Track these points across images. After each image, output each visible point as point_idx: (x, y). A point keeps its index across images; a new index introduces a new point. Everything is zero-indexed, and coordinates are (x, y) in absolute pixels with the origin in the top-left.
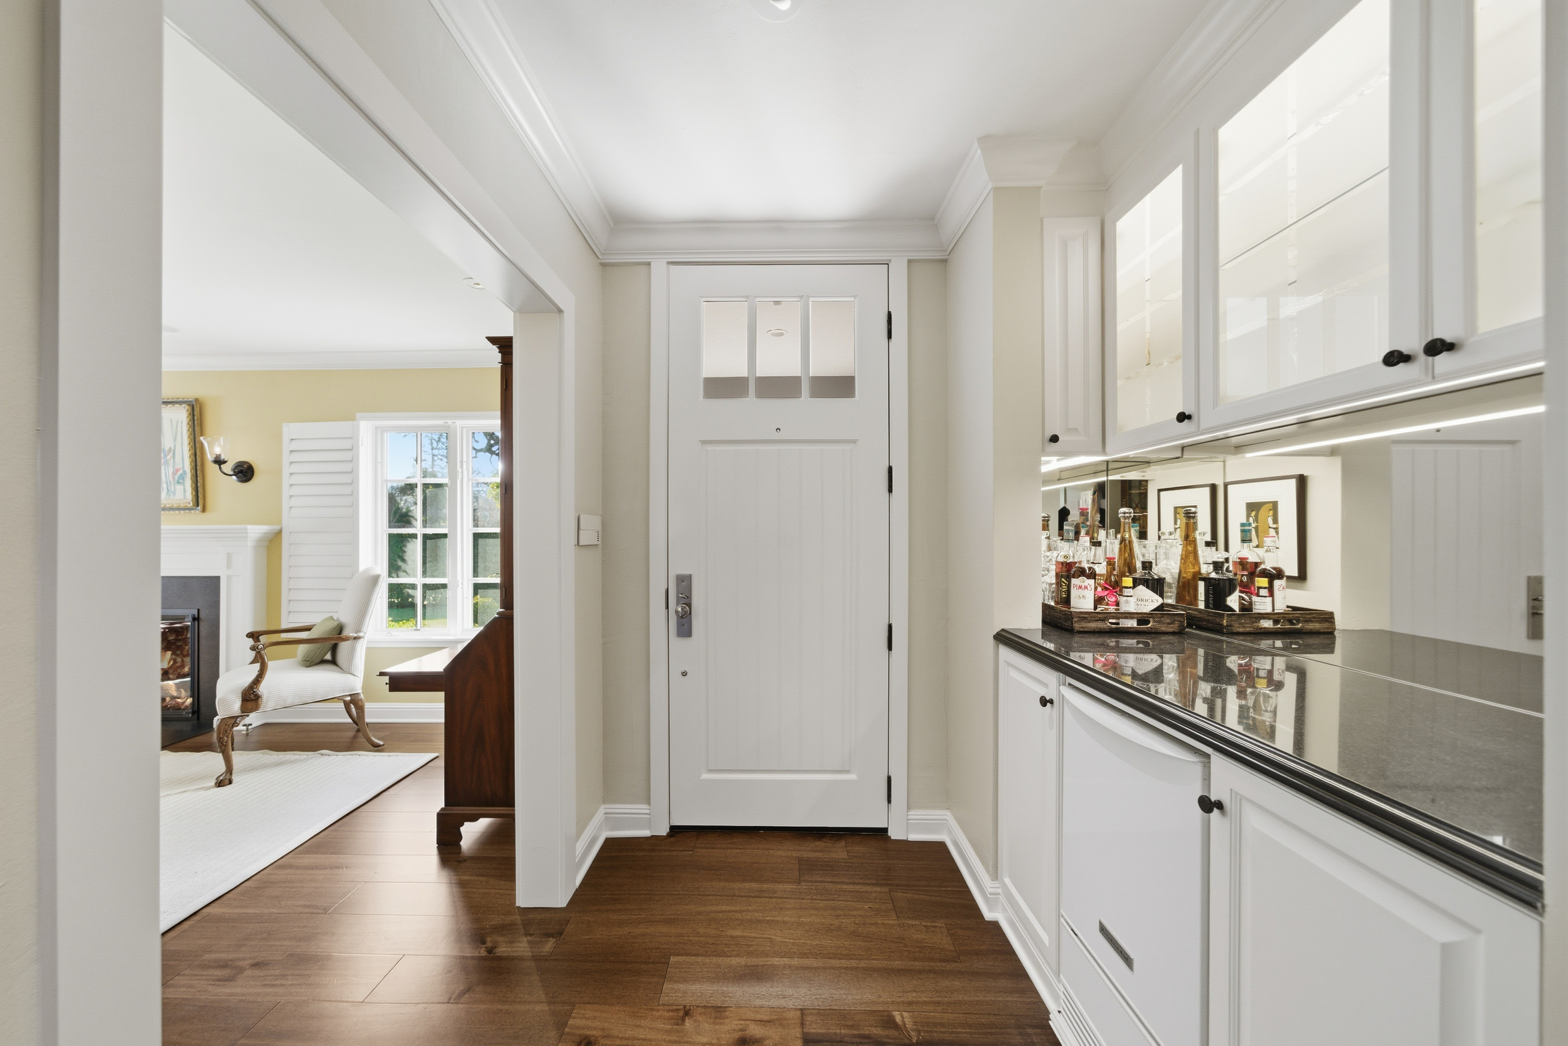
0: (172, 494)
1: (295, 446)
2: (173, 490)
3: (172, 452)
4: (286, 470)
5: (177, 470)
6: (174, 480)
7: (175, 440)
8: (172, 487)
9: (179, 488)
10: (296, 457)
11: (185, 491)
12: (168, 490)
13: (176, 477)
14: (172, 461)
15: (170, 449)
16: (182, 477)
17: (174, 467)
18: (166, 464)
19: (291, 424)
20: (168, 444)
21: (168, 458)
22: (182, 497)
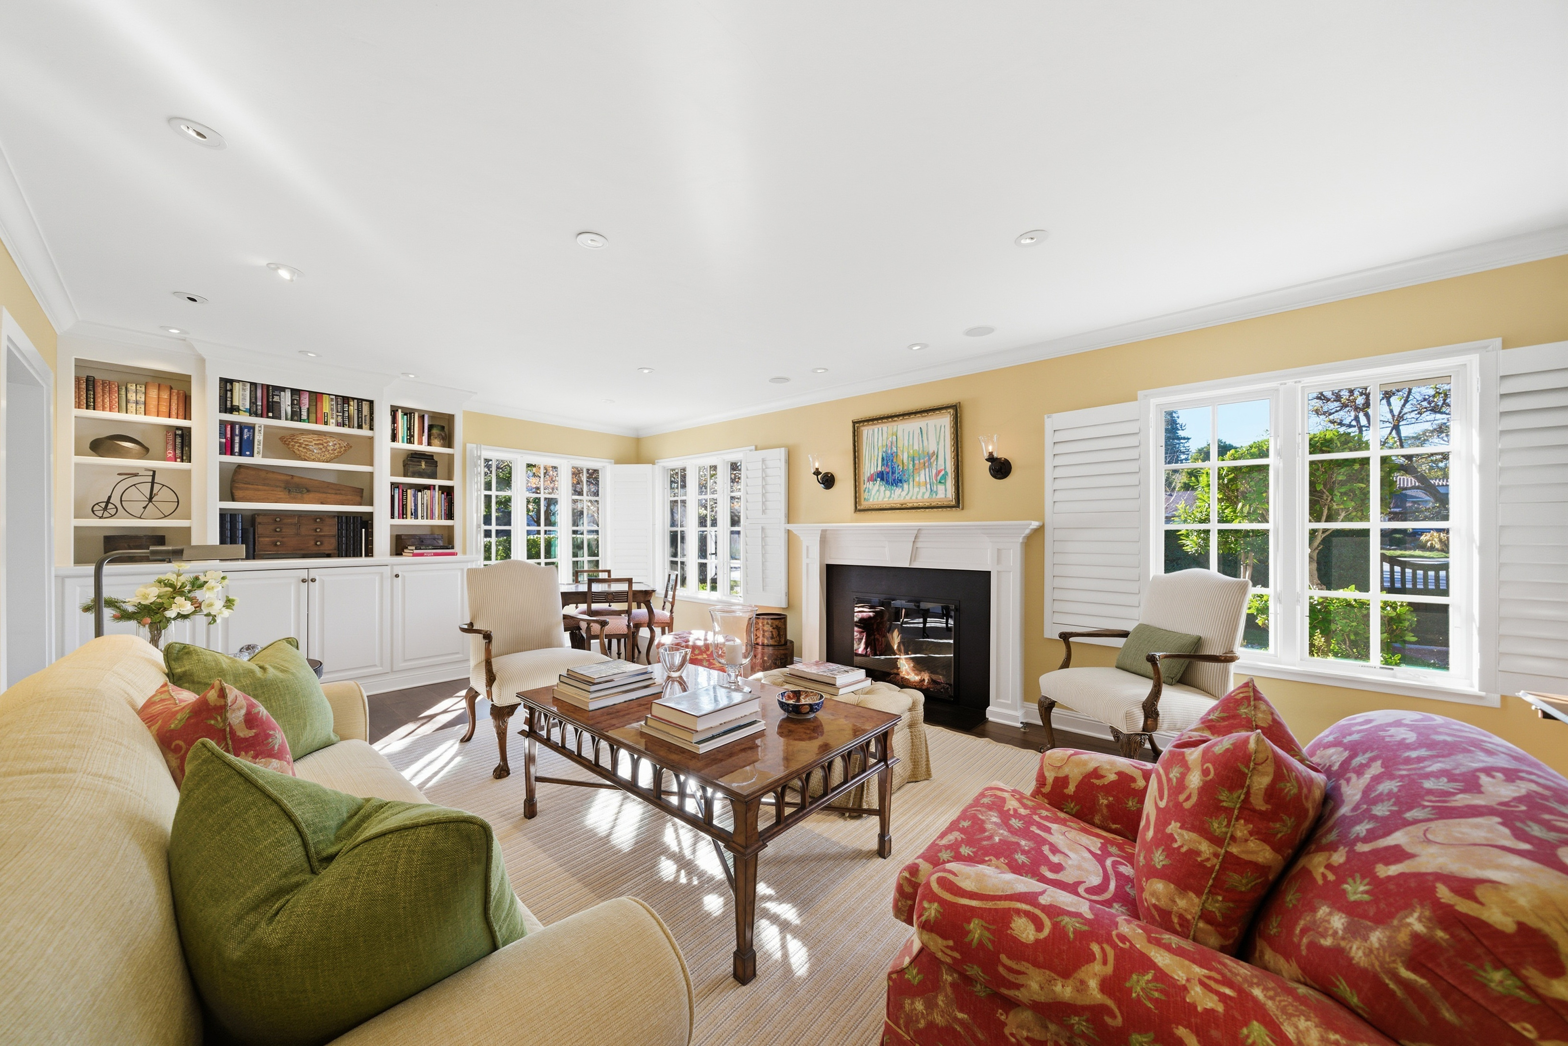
0: (934, 493)
1: (1059, 437)
2: (935, 490)
3: (936, 455)
4: (1049, 463)
5: (940, 472)
6: (936, 480)
7: (938, 443)
8: (935, 486)
9: (941, 487)
10: (1059, 449)
11: (946, 491)
12: (931, 490)
13: (939, 478)
14: (935, 462)
15: (934, 452)
16: (945, 476)
17: (937, 469)
18: (930, 465)
19: (1054, 415)
20: (932, 448)
21: (932, 460)
22: (943, 496)
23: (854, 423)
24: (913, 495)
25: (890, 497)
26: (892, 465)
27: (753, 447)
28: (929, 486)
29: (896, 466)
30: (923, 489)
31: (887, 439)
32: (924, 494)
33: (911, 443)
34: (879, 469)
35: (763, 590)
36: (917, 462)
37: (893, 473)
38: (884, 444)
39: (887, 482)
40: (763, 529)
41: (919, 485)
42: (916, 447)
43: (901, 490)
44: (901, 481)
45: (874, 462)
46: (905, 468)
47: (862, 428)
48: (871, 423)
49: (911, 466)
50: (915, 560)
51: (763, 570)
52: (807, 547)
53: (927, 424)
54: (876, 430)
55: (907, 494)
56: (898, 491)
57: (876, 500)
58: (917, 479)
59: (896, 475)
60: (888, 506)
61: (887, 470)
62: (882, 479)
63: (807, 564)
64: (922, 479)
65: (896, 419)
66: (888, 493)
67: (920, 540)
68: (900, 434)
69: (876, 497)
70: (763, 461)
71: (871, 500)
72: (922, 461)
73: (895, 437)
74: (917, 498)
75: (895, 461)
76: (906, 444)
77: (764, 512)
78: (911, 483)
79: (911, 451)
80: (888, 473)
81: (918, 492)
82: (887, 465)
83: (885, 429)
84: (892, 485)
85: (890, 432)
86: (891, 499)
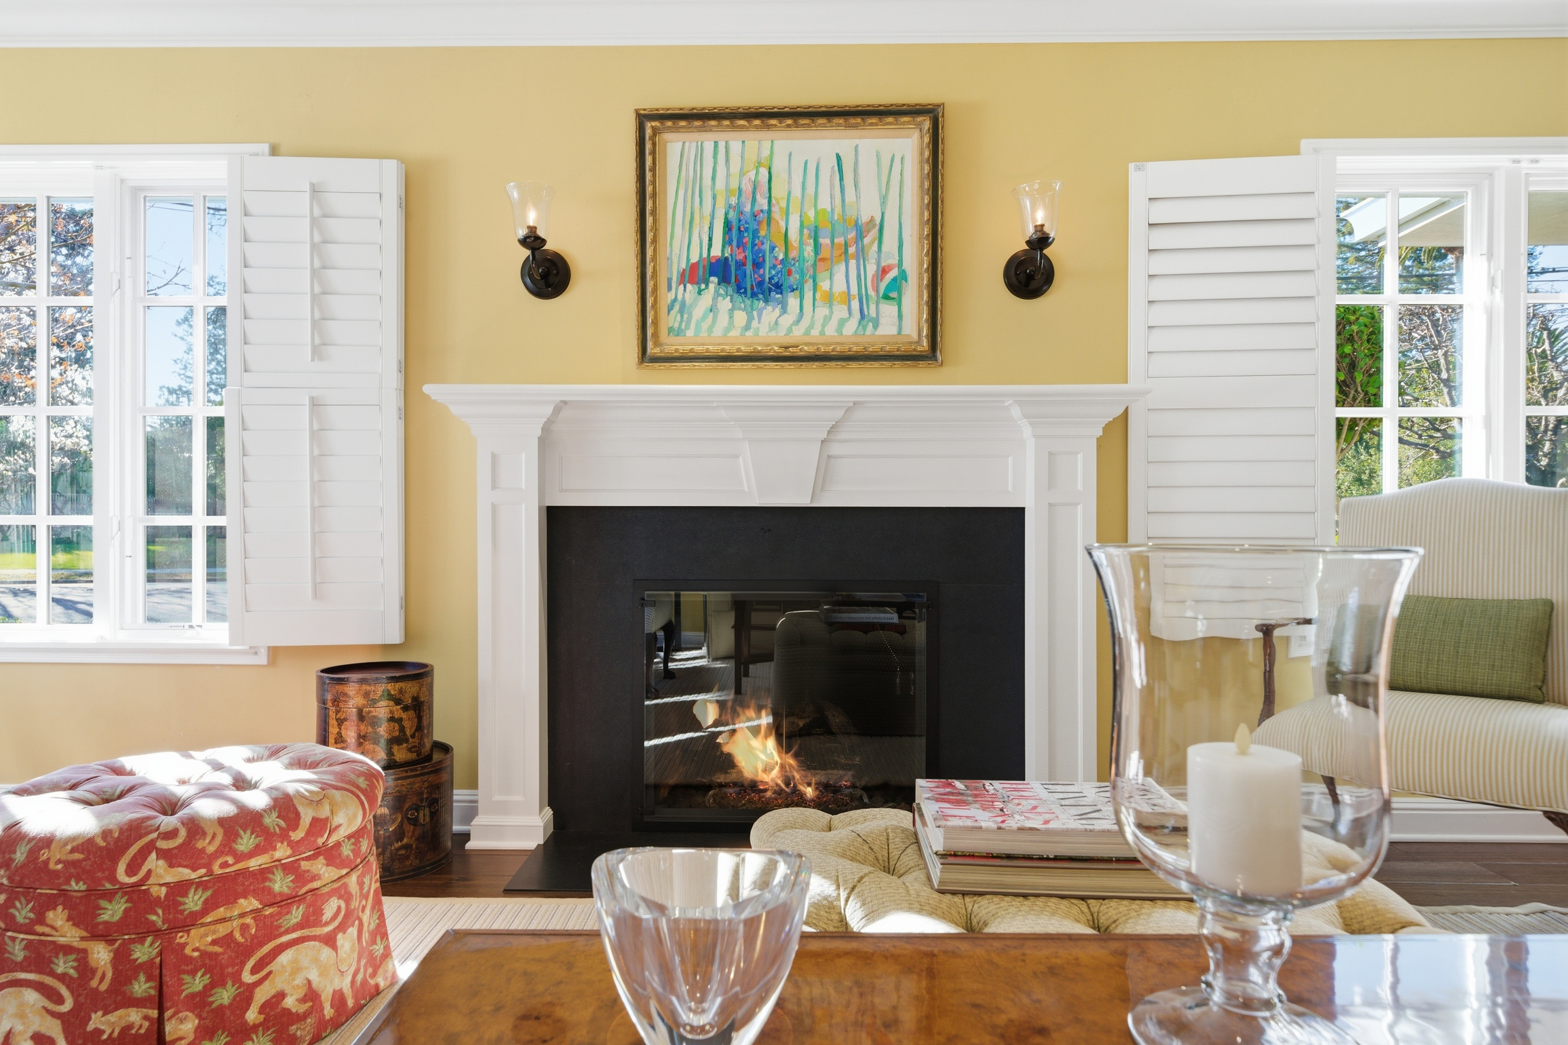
0: (870, 324)
1: (1162, 212)
2: (873, 313)
3: (877, 228)
4: (1137, 269)
5: (885, 271)
6: (877, 292)
7: (884, 199)
8: (873, 307)
9: (888, 310)
10: (1159, 239)
11: (900, 316)
12: (862, 315)
13: (884, 286)
14: (875, 247)
15: (872, 219)
16: (900, 282)
17: (878, 263)
18: (861, 255)
19: (1150, 165)
20: (868, 210)
21: (866, 241)
22: (894, 331)
23: (642, 118)
24: (811, 326)
25: (747, 327)
26: (754, 245)
27: (266, 148)
28: (855, 304)
29: (766, 247)
30: (840, 311)
31: (742, 173)
32: (842, 323)
33: (810, 190)
34: (716, 252)
35: (316, 595)
36: (825, 241)
37: (758, 265)
38: (734, 185)
39: (740, 289)
40: (315, 404)
41: (829, 298)
42: (824, 203)
43: (778, 311)
44: (778, 287)
45: (700, 232)
46: (793, 254)
47: (667, 136)
48: (698, 123)
49: (809, 250)
50: (823, 489)
51: (314, 535)
52: (494, 458)
53: (857, 146)
54: (709, 146)
55: (798, 321)
56: (770, 313)
57: (704, 334)
58: (825, 285)
59: (767, 272)
60: (745, 349)
61: (740, 257)
62: (724, 280)
63: (494, 508)
64: (840, 286)
65: (773, 122)
66: (741, 317)
67: (841, 436)
68: (780, 165)
69: (705, 326)
70: (315, 191)
71: (690, 333)
72: (840, 240)
73: (764, 172)
74: (822, 333)
75: (762, 233)
76: (797, 192)
77: (318, 352)
78: (808, 295)
79: (811, 214)
80: (741, 264)
81: (827, 319)
82: (741, 245)
83: (736, 146)
84: (754, 295)
85: (751, 154)
86: (749, 333)
